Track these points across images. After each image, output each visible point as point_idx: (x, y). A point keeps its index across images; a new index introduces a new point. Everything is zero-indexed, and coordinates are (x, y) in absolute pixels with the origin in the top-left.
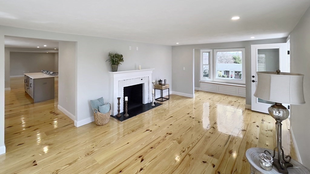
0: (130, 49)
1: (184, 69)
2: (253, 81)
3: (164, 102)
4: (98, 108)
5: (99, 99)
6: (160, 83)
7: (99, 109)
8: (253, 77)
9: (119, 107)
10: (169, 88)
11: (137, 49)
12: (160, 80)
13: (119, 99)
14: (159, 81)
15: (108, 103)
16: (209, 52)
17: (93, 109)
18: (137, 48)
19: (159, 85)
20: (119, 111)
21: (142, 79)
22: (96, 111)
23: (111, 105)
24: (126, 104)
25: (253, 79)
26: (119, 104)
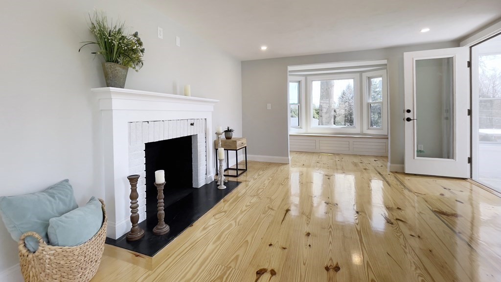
0: (159, 36)
1: (269, 107)
2: (409, 120)
3: (240, 179)
4: (46, 225)
5: (51, 188)
6: (229, 136)
7: (50, 230)
8: (409, 111)
9: (134, 208)
10: (246, 147)
11: (178, 44)
12: (228, 129)
13: (133, 180)
14: (225, 131)
15: (92, 199)
16: (299, 82)
17: (14, 236)
18: (178, 39)
19: (227, 141)
20: (134, 219)
21: (192, 124)
22: (31, 245)
23: (104, 203)
24: (161, 195)
25: (407, 115)
26: (134, 196)
